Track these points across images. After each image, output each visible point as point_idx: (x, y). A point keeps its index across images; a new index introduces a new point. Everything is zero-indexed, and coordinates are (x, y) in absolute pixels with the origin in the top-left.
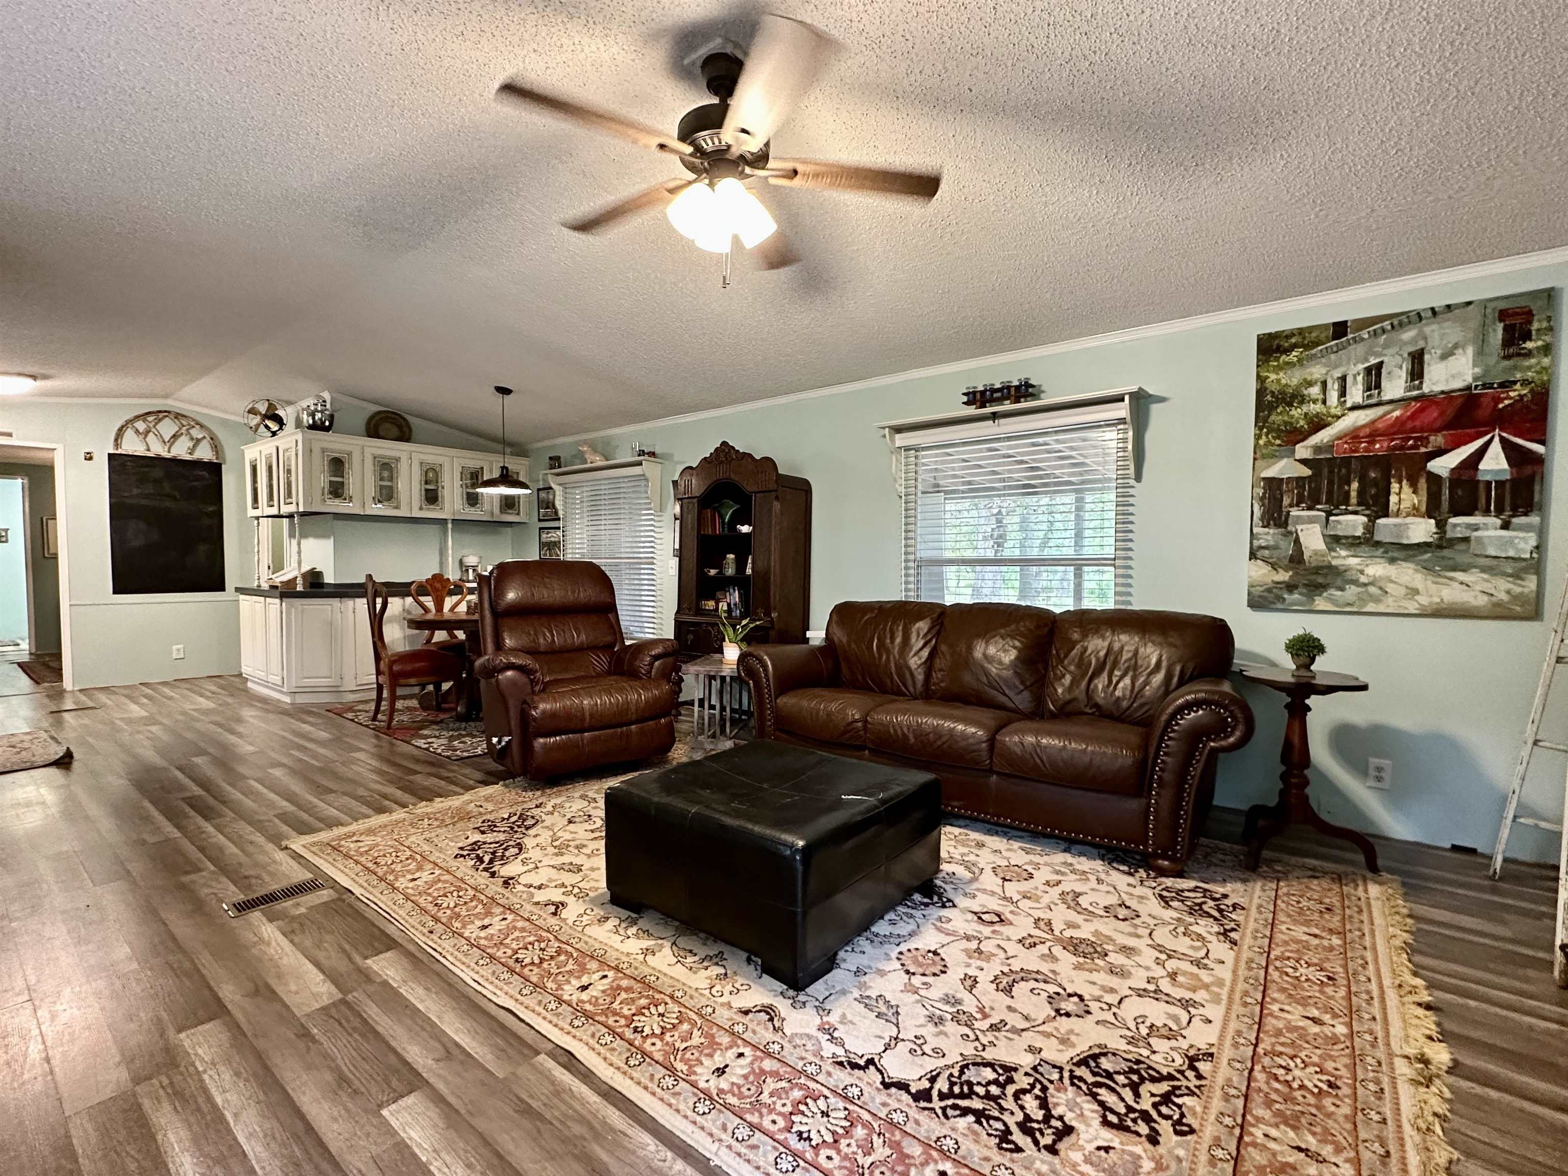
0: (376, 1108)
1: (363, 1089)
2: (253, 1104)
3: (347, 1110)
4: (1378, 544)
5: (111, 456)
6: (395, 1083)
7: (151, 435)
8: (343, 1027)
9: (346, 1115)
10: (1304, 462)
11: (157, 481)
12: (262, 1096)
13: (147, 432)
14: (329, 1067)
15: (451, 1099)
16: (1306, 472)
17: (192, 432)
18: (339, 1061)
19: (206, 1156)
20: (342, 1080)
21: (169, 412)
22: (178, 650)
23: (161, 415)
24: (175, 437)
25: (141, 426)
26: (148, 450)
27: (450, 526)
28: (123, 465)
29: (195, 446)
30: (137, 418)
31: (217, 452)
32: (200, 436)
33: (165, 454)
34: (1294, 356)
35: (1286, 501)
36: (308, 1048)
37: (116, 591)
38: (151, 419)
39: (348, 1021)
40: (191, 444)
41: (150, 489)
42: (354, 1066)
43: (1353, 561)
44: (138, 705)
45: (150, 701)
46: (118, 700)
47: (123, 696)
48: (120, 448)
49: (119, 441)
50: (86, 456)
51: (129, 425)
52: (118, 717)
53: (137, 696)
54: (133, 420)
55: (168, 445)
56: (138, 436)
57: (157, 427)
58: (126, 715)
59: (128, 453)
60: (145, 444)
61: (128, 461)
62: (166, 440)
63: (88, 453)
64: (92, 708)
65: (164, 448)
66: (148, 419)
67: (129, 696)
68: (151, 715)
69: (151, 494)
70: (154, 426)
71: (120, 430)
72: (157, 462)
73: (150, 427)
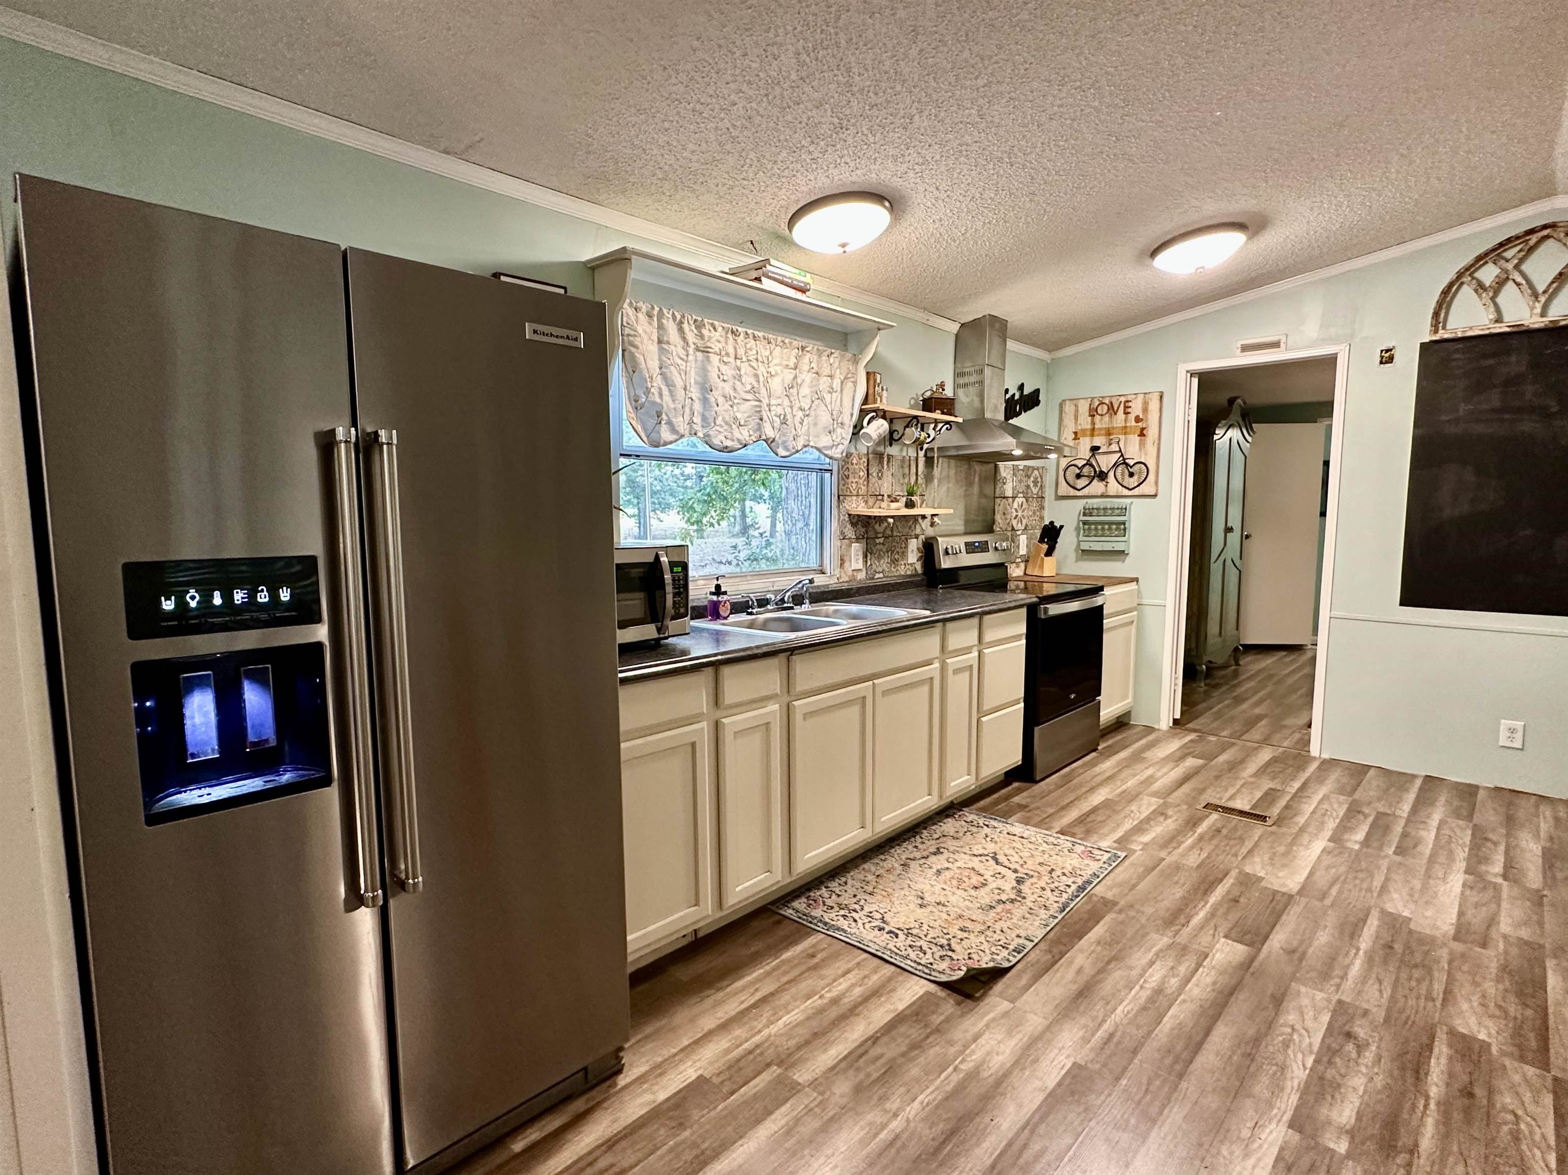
5: (1425, 348)
7: (1508, 288)
11: (1511, 382)
13: (1501, 283)
21: (1553, 226)
22: (1513, 731)
23: (1534, 239)
25: (1488, 274)
26: (1499, 320)
28: (1446, 361)
30: (1481, 260)
33: (1533, 321)
37: (1408, 599)
38: (1509, 254)
41: (1495, 399)
44: (1332, 844)
45: (1366, 843)
46: (1324, 815)
47: (1351, 804)
48: (1444, 328)
49: (1442, 315)
50: (1382, 357)
51: (1467, 279)
52: (1248, 869)
53: (1366, 816)
54: (1472, 266)
55: (1543, 299)
56: (1480, 296)
57: (1524, 267)
58: (1270, 868)
59: (1460, 335)
60: (1492, 309)
61: (1457, 350)
62: (1541, 288)
63: (1387, 351)
64: (1263, 818)
65: (1532, 308)
66: (1505, 254)
67: (1354, 811)
68: (1301, 892)
69: (1493, 410)
70: (1517, 267)
71: (1446, 292)
72: (1514, 342)
73: (1506, 271)
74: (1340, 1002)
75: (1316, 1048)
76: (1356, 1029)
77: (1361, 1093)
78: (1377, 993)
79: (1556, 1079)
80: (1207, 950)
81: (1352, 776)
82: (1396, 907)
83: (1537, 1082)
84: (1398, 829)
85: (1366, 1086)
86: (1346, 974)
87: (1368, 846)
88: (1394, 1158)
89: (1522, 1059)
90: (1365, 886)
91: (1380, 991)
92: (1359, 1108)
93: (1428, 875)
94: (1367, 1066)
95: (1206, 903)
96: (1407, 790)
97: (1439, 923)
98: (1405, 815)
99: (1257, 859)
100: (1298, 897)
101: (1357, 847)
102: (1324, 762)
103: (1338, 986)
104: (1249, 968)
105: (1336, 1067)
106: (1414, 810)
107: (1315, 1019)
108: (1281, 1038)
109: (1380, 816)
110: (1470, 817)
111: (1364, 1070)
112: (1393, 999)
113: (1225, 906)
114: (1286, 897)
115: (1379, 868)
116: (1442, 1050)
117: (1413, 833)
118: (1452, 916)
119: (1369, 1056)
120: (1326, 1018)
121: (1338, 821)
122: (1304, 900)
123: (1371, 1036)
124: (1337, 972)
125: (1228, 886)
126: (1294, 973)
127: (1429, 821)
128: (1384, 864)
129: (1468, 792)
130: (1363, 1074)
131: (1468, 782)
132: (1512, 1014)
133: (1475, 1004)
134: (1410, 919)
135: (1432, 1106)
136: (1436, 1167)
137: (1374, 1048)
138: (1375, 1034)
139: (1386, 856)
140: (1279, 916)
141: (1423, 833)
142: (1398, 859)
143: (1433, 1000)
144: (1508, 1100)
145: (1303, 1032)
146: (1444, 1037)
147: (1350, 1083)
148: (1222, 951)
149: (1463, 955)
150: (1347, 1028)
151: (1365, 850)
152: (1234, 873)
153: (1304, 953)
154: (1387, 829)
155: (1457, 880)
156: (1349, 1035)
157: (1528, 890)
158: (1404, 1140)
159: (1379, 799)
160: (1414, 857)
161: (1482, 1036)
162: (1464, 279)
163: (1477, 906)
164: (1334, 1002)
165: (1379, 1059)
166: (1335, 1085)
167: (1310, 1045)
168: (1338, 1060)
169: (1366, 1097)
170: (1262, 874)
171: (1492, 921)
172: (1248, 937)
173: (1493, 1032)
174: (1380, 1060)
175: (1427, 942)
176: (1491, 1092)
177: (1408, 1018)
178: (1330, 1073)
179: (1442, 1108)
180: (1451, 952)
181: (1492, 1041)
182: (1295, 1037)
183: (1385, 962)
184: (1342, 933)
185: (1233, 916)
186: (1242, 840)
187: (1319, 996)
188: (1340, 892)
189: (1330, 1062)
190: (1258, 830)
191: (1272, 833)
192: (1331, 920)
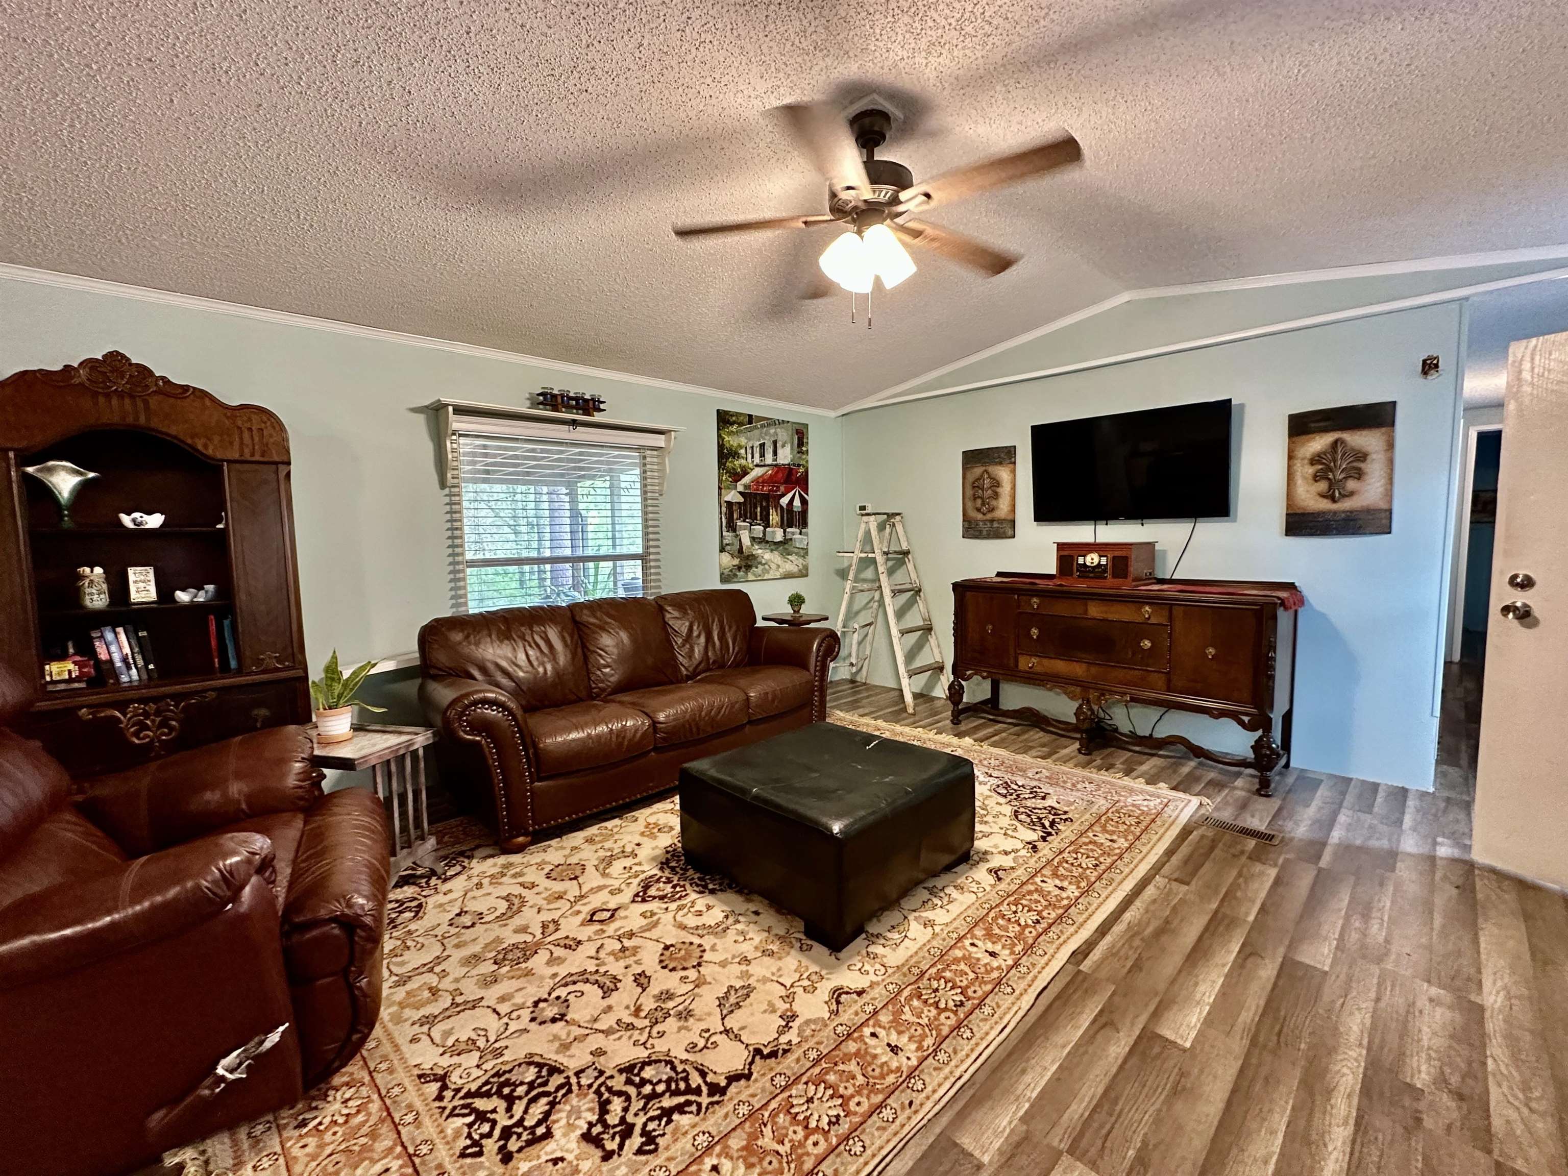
0: (1187, 1054)
1: (1176, 1070)
2: (1246, 1154)
3: (1202, 1071)
4: (767, 542)
6: (1156, 1050)
8: (1112, 1128)
9: (1206, 1071)
10: (740, 493)
12: (1235, 1151)
14: (1169, 1109)
15: (1152, 1008)
16: (741, 500)
18: (1157, 1106)
19: (1312, 1156)
20: (1176, 1092)
34: (734, 428)
35: (735, 516)
36: (1156, 1146)
39: (1102, 1126)
42: (1155, 1091)
43: (760, 551)
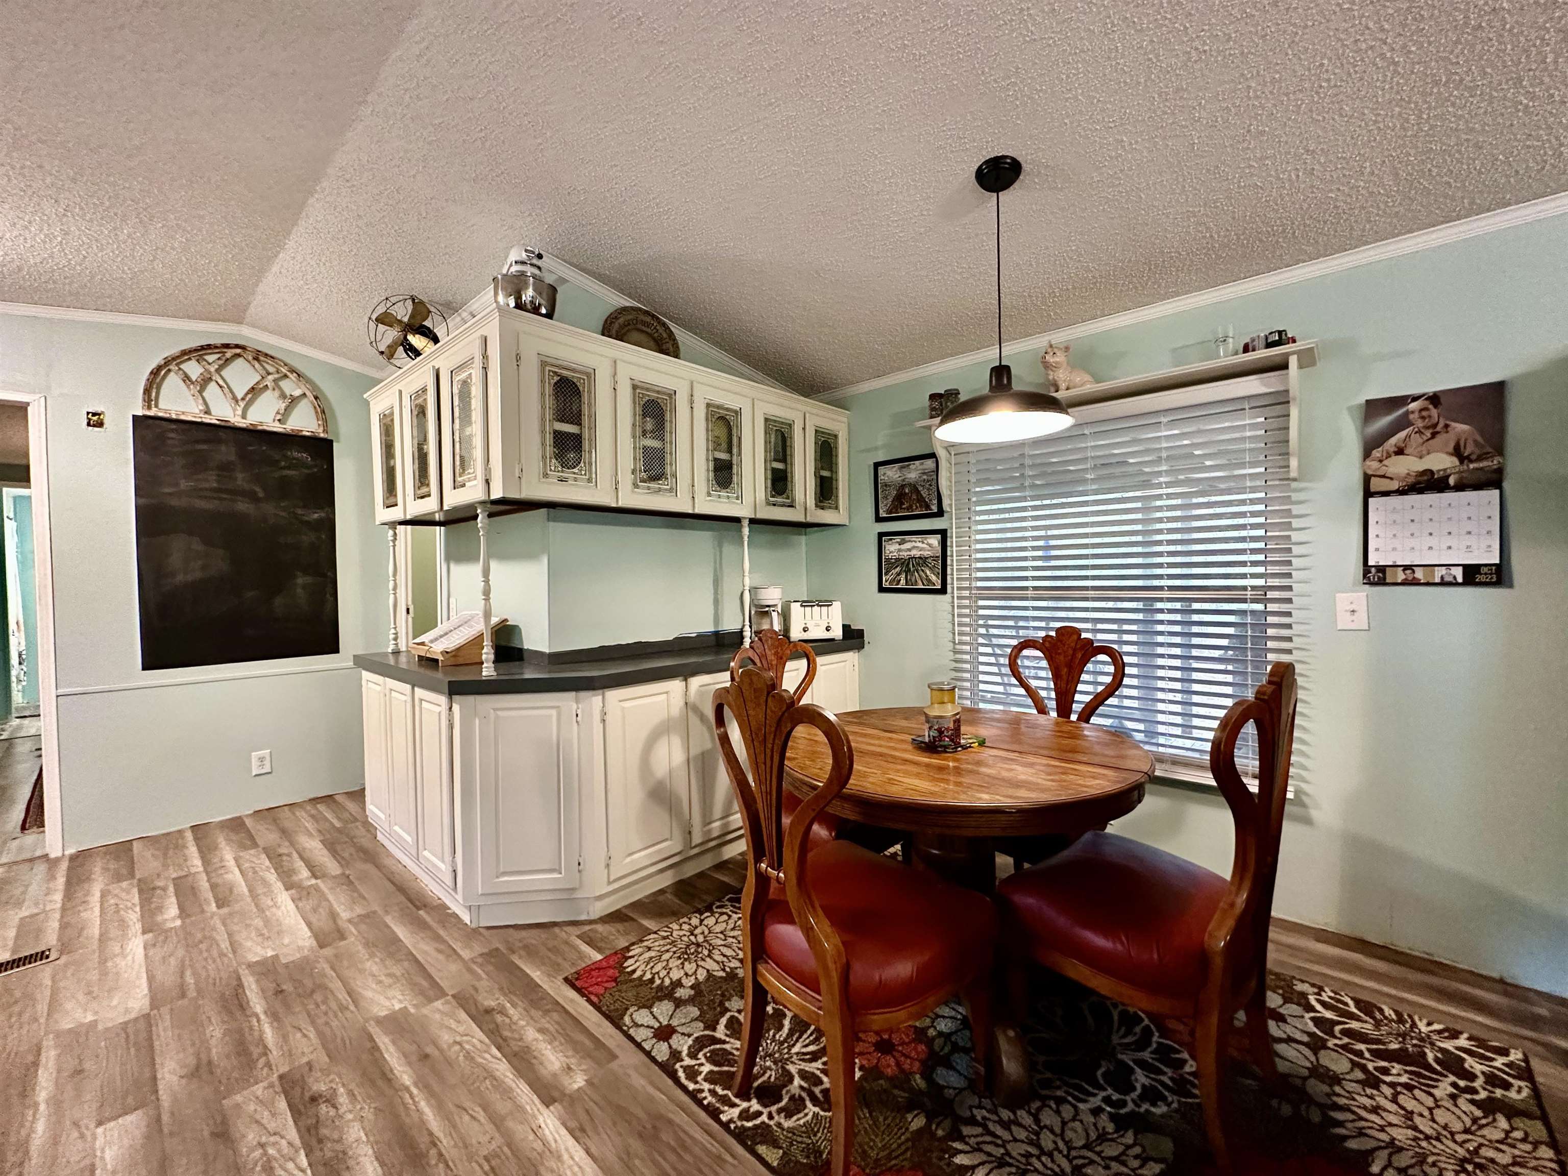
5: (138, 421)
7: (212, 386)
11: (225, 468)
13: (206, 381)
17: (284, 384)
21: (243, 348)
22: (261, 759)
23: (229, 353)
24: (255, 391)
25: (194, 369)
26: (208, 412)
27: (746, 531)
28: (161, 438)
29: (288, 410)
30: (186, 354)
31: (325, 421)
32: (297, 393)
33: (237, 420)
37: (148, 665)
38: (210, 358)
40: (282, 405)
41: (210, 481)
44: (151, 935)
45: (183, 912)
46: (117, 912)
47: (138, 886)
48: (156, 406)
49: (154, 394)
50: (89, 420)
51: (173, 367)
52: (66, 1024)
53: (164, 889)
54: (178, 357)
55: (242, 404)
56: (188, 387)
57: (223, 373)
58: (94, 1005)
59: (174, 417)
60: (201, 401)
61: (172, 430)
62: (239, 396)
63: (94, 414)
64: (42, 956)
65: (234, 410)
66: (206, 357)
67: (148, 891)
68: (155, 1002)
69: (212, 490)
70: (218, 371)
71: (155, 373)
72: (222, 434)
73: (210, 373)
74: (281, 1077)
75: (297, 1142)
76: (315, 1088)
77: (364, 1138)
78: (304, 1040)
79: (454, 996)
80: (87, 1162)
81: (117, 858)
82: (256, 954)
83: (446, 1008)
84: (204, 884)
85: (364, 1129)
86: (265, 1047)
87: (189, 916)
88: (428, 1164)
89: (430, 1000)
90: (215, 953)
91: (305, 1036)
92: (375, 1152)
93: (261, 910)
94: (350, 1111)
95: (36, 1105)
96: (184, 847)
97: (300, 943)
98: (201, 869)
99: (69, 1006)
100: (155, 1011)
101: (178, 923)
102: (73, 858)
103: (268, 1065)
104: (161, 1131)
105: (328, 1139)
106: (206, 862)
107: (273, 1115)
108: (258, 1168)
109: (178, 883)
110: (255, 845)
111: (350, 1116)
112: (320, 1034)
113: (69, 1087)
114: (142, 1021)
115: (214, 929)
116: (384, 1042)
117: (220, 881)
118: (306, 932)
119: (343, 1099)
120: (282, 1104)
121: (138, 909)
122: (165, 1010)
123: (331, 1082)
124: (256, 1051)
125: (51, 1064)
126: (217, 1091)
127: (227, 864)
128: (217, 922)
129: (236, 825)
130: (352, 1121)
131: (229, 817)
132: (398, 974)
133: (374, 986)
134: (277, 956)
135: (415, 1091)
136: (455, 1135)
137: (342, 1090)
138: (332, 1077)
139: (213, 914)
140: (151, 1047)
141: (229, 877)
142: (225, 910)
143: (347, 1008)
144: (446, 1037)
145: (272, 1139)
146: (377, 1029)
147: (351, 1140)
148: (110, 1143)
149: (336, 956)
150: (307, 1095)
151: (188, 921)
152: (49, 1042)
153: (210, 1063)
154: (194, 891)
155: (284, 899)
156: (314, 1099)
157: (334, 877)
158: (423, 1141)
159: (165, 866)
160: (237, 901)
161: (397, 1006)
162: (171, 367)
163: (315, 910)
164: (277, 1083)
165: (351, 1094)
166: (341, 1155)
167: (290, 1144)
168: (324, 1131)
169: (372, 1139)
170: (90, 1018)
171: (333, 915)
172: (130, 1100)
173: (401, 997)
174: (354, 1095)
175: (303, 967)
176: (435, 1044)
177: (343, 1040)
178: (329, 1150)
179: (420, 1085)
180: (328, 961)
181: (406, 1004)
182: (271, 1151)
183: (287, 1006)
184: (230, 1013)
185: (90, 1094)
186: (29, 997)
187: (259, 1089)
188: (195, 974)
189: (320, 1141)
190: (43, 973)
191: (66, 965)
192: (210, 1009)
